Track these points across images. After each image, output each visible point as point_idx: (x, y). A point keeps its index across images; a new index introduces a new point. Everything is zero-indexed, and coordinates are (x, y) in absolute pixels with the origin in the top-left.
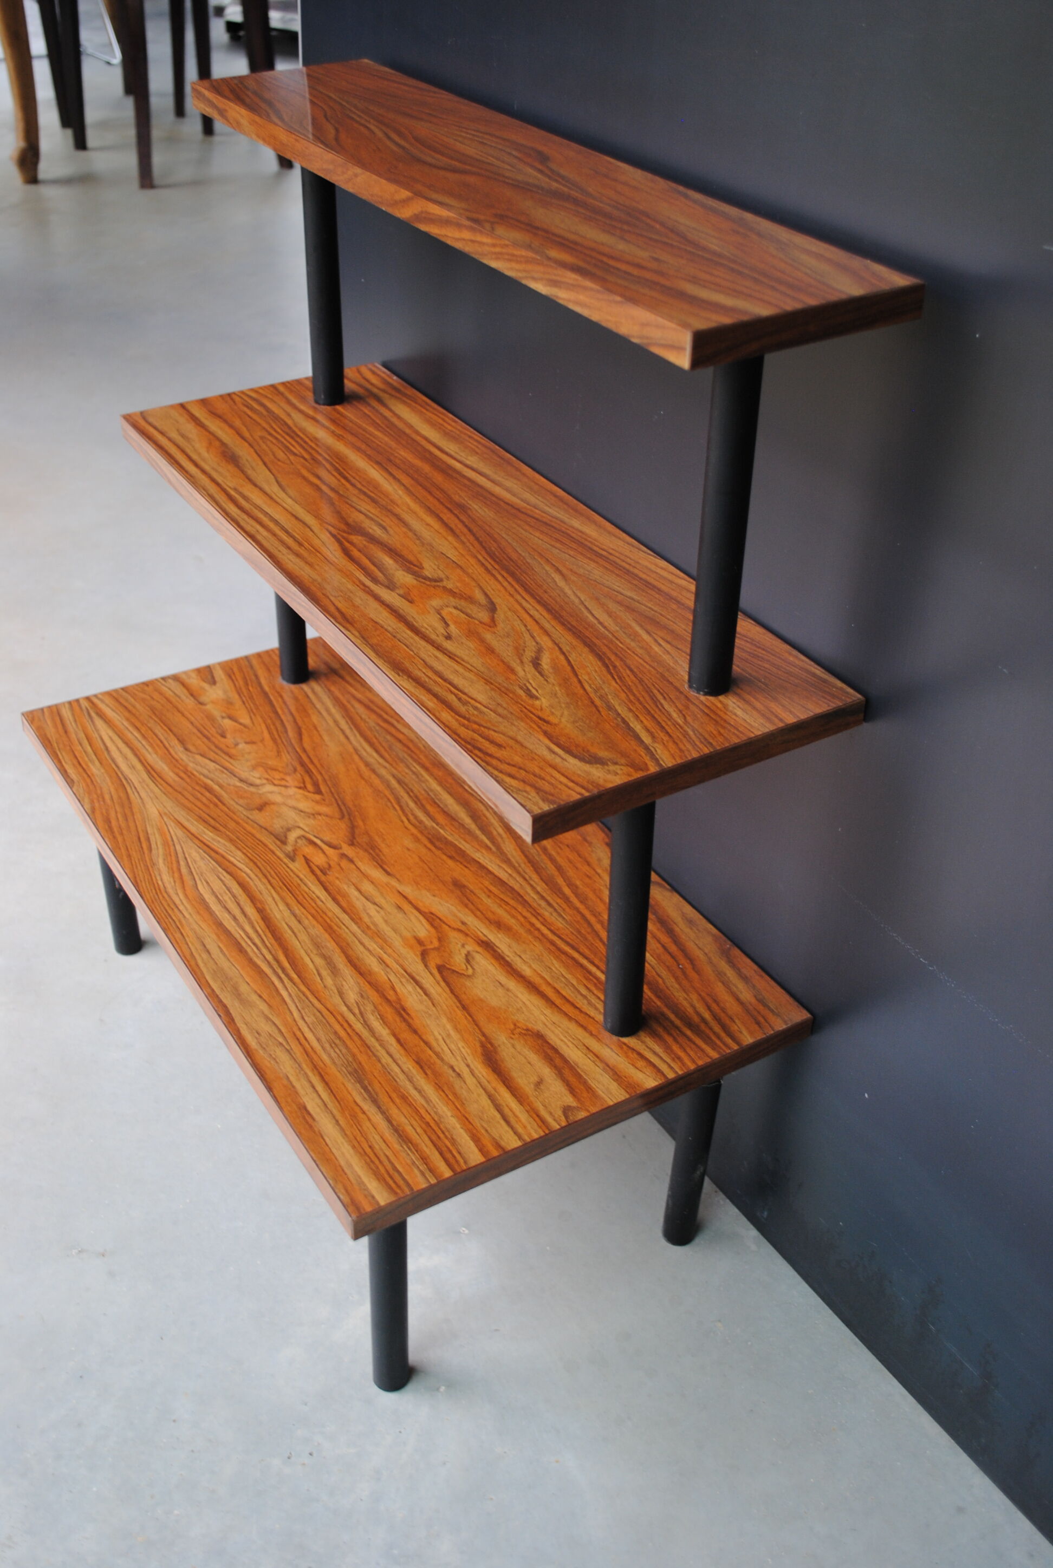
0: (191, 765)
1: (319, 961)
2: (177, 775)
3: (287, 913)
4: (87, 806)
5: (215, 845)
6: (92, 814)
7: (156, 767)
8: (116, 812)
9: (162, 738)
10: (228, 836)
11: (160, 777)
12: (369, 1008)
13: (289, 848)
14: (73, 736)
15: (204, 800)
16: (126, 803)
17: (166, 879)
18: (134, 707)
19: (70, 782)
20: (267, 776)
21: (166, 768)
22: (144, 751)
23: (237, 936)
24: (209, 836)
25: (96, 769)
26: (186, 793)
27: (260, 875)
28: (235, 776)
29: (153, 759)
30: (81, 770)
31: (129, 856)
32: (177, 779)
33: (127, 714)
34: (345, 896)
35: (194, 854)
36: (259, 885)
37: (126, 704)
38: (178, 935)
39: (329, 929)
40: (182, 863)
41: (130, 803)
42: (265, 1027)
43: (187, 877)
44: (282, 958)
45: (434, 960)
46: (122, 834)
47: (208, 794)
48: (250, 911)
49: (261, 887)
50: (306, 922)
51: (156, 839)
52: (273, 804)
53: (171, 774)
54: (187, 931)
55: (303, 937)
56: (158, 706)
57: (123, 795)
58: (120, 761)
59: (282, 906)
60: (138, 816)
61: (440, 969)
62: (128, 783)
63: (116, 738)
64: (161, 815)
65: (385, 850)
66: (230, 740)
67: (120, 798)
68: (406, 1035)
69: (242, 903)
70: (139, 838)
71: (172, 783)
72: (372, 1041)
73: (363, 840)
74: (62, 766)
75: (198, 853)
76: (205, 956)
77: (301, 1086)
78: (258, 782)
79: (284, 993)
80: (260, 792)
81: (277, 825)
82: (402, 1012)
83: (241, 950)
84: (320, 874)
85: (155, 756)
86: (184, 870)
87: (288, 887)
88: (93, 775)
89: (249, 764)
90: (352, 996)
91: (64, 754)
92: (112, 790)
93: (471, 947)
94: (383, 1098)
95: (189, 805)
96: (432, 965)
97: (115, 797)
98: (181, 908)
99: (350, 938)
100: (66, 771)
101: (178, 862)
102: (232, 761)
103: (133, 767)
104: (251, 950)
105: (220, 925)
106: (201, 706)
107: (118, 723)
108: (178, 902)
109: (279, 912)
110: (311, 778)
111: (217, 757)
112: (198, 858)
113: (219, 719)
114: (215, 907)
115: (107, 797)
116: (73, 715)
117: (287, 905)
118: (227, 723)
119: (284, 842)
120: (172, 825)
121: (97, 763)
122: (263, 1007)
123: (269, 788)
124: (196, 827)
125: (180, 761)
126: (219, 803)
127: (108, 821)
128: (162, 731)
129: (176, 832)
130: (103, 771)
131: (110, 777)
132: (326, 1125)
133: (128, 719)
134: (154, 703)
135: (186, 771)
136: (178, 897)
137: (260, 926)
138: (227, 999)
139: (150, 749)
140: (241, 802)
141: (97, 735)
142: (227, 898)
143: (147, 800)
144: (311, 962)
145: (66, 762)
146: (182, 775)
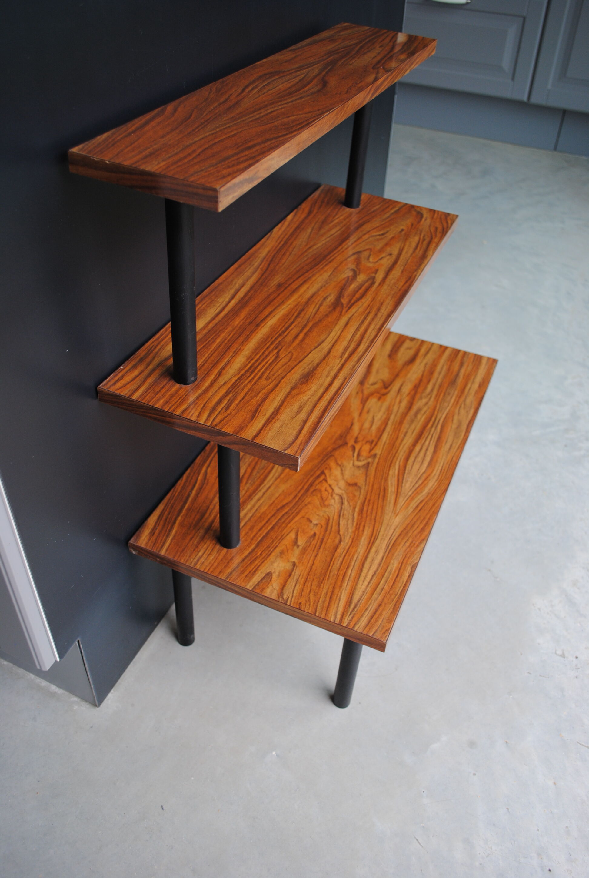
0: (350, 530)
1: (419, 416)
2: (363, 531)
3: (407, 438)
4: (422, 545)
5: (395, 482)
6: (425, 539)
7: (366, 543)
8: (414, 531)
9: (341, 559)
10: (384, 483)
11: (372, 535)
12: (424, 395)
13: (370, 460)
14: (380, 598)
15: (370, 507)
16: (404, 533)
17: (432, 484)
18: (326, 594)
19: (414, 567)
20: (330, 497)
21: (363, 538)
22: (360, 557)
23: (434, 444)
24: (391, 489)
25: (394, 565)
26: (373, 517)
27: (396, 458)
28: (341, 508)
29: (361, 549)
30: (401, 571)
31: (434, 505)
32: (366, 528)
33: (336, 591)
34: (378, 429)
35: (408, 485)
36: (401, 455)
37: (328, 599)
38: (454, 459)
39: (401, 422)
40: (417, 485)
41: (402, 531)
42: (463, 411)
43: (423, 478)
44: (430, 425)
45: (384, 391)
46: (424, 518)
47: (365, 509)
48: (417, 448)
49: (402, 453)
50: (405, 431)
51: (414, 504)
52: (347, 482)
53: (366, 532)
54: (449, 458)
55: (413, 427)
56: (315, 583)
57: (400, 539)
58: (377, 562)
59: (405, 441)
60: (407, 522)
61: (386, 388)
62: (390, 544)
63: (362, 578)
64: (398, 514)
65: (339, 432)
66: (316, 530)
67: (403, 539)
68: (425, 381)
69: (417, 453)
70: (420, 510)
71: (372, 527)
72: (437, 387)
73: (340, 442)
74: (407, 581)
75: (405, 485)
76: (454, 445)
77: (473, 392)
78: (337, 498)
79: (444, 416)
80: (343, 492)
81: (360, 473)
82: (416, 388)
83: (439, 438)
84: (373, 443)
85: (359, 550)
86: (420, 482)
87: (393, 446)
88: (399, 563)
89: (327, 510)
90: (424, 401)
91: (397, 590)
92: (401, 545)
93: (367, 385)
94: (454, 373)
95: (379, 510)
96: (387, 390)
97: (404, 540)
98: (440, 468)
99: (399, 415)
100: (409, 576)
101: (418, 487)
102: (331, 518)
103: (377, 552)
104: (436, 436)
105: (435, 452)
106: (297, 564)
107: (349, 588)
108: (439, 471)
109: (409, 440)
110: (315, 481)
111: (334, 525)
112: (409, 483)
113: (301, 548)
114: (428, 459)
115: (408, 544)
116: (362, 616)
117: (402, 440)
118: (300, 542)
119: (368, 464)
120: (398, 507)
121: (389, 568)
122: (456, 418)
123: (337, 490)
124: (391, 497)
125: (352, 537)
126: (367, 500)
127: (423, 529)
128: (335, 563)
129: (402, 501)
130: (392, 561)
131: (393, 555)
132: (479, 378)
133: (341, 586)
134: (314, 587)
135: (357, 528)
136: (436, 472)
137: (422, 441)
138: (464, 427)
139: (356, 556)
140: (357, 494)
141: (368, 589)
142: (419, 459)
143: (393, 528)
144: (421, 419)
145: (403, 582)
146: (361, 528)
